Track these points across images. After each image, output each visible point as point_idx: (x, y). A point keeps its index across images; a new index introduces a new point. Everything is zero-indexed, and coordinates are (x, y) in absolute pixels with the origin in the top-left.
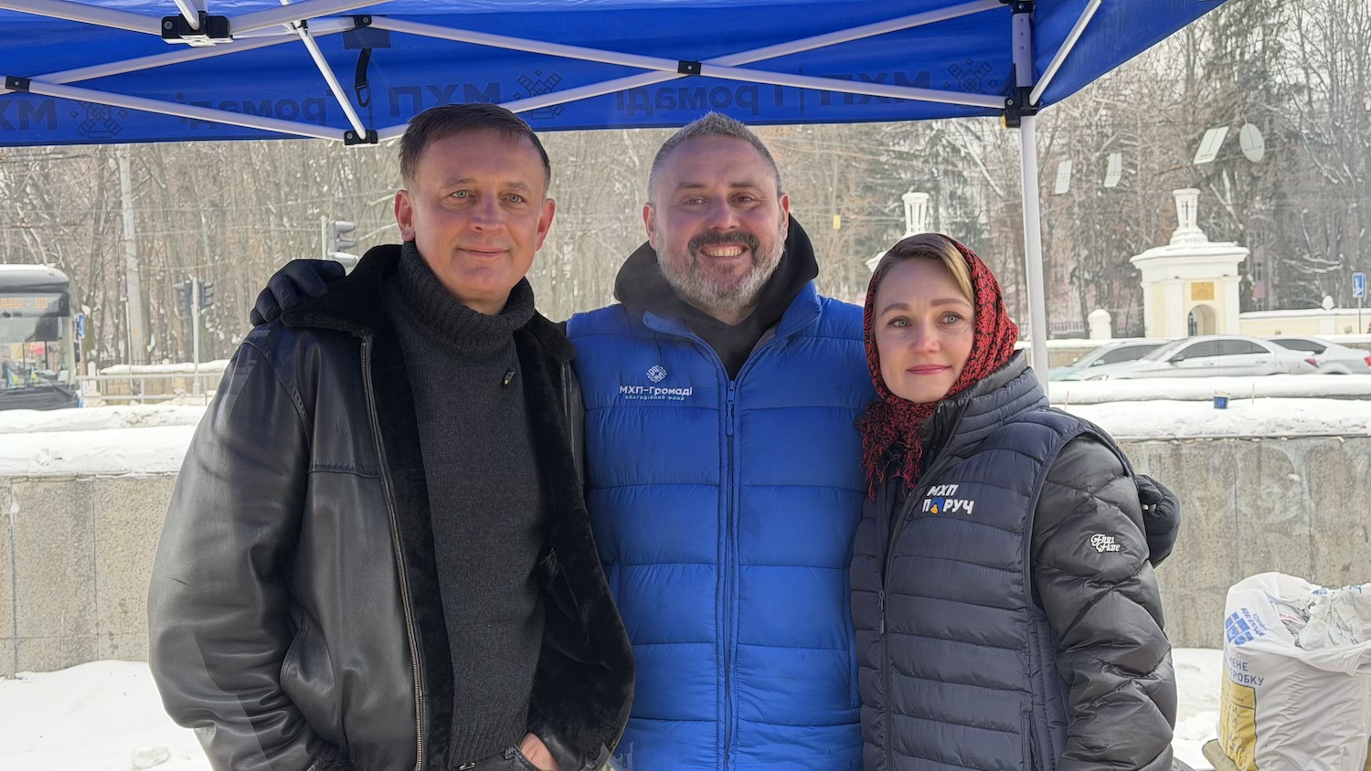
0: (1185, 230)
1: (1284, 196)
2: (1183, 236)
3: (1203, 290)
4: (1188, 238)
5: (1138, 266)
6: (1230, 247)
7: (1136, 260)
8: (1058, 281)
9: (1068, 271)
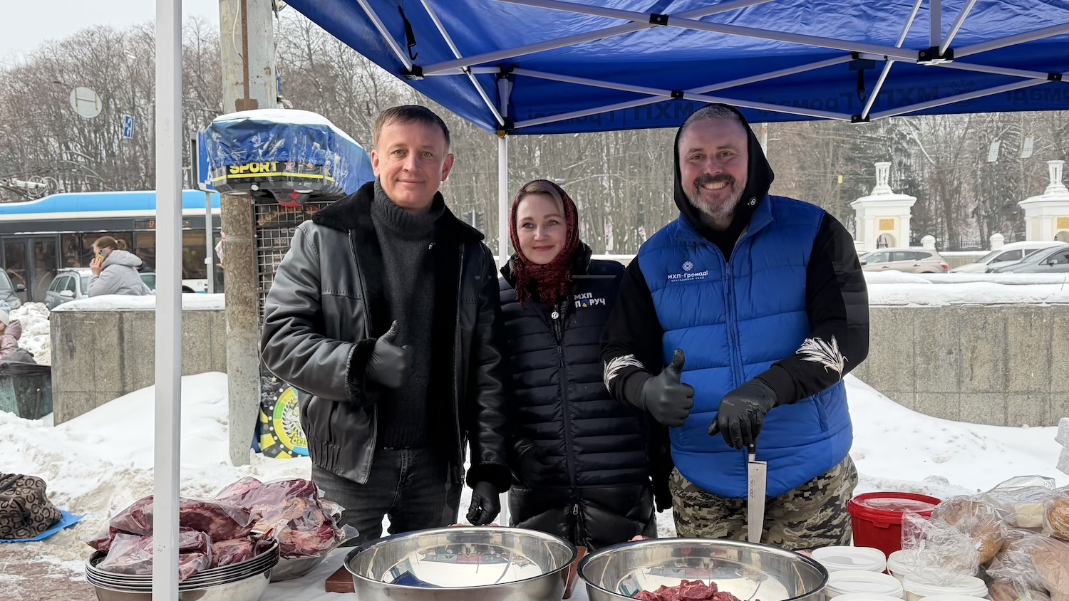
0: (1054, 185)
2: (1053, 189)
4: (1056, 190)
5: (1023, 207)
7: (1022, 204)
8: (967, 216)
9: (971, 210)
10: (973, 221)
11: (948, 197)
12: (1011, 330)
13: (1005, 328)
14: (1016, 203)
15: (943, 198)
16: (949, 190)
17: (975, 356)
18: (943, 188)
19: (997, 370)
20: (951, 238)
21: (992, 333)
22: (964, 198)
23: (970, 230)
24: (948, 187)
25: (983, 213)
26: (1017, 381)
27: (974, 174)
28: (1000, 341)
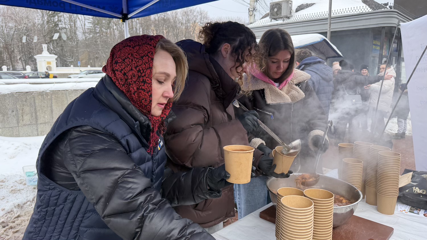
1: (63, 47)
3: (49, 63)
4: (45, 53)
5: (36, 58)
6: (53, 55)
7: (35, 57)
8: (17, 60)
9: (18, 58)
10: (20, 62)
11: (10, 53)
12: (37, 101)
13: (34, 100)
14: (33, 57)
15: (8, 54)
16: (10, 51)
17: (23, 112)
18: (8, 50)
19: (32, 116)
20: (12, 67)
21: (29, 103)
22: (16, 54)
23: (19, 64)
24: (10, 50)
25: (23, 59)
26: (41, 120)
27: (18, 46)
28: (32, 106)
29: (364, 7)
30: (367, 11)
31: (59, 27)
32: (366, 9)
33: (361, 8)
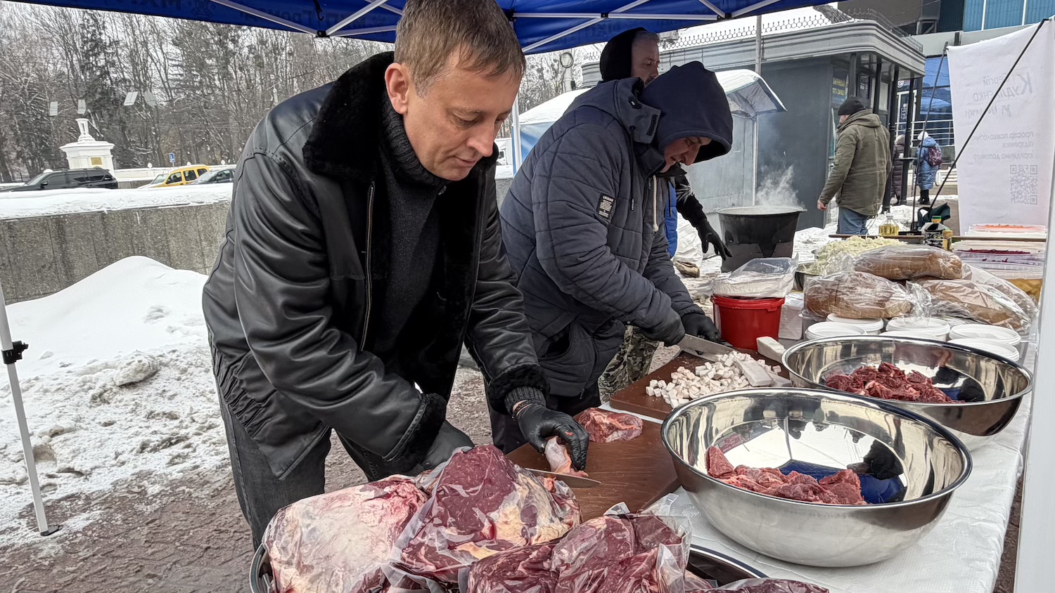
0: (84, 135)
1: (124, 123)
2: (83, 138)
3: (96, 160)
5: (64, 151)
6: (105, 143)
29: (818, 18)
30: (824, 25)
31: (110, 79)
32: (821, 21)
33: (813, 19)
